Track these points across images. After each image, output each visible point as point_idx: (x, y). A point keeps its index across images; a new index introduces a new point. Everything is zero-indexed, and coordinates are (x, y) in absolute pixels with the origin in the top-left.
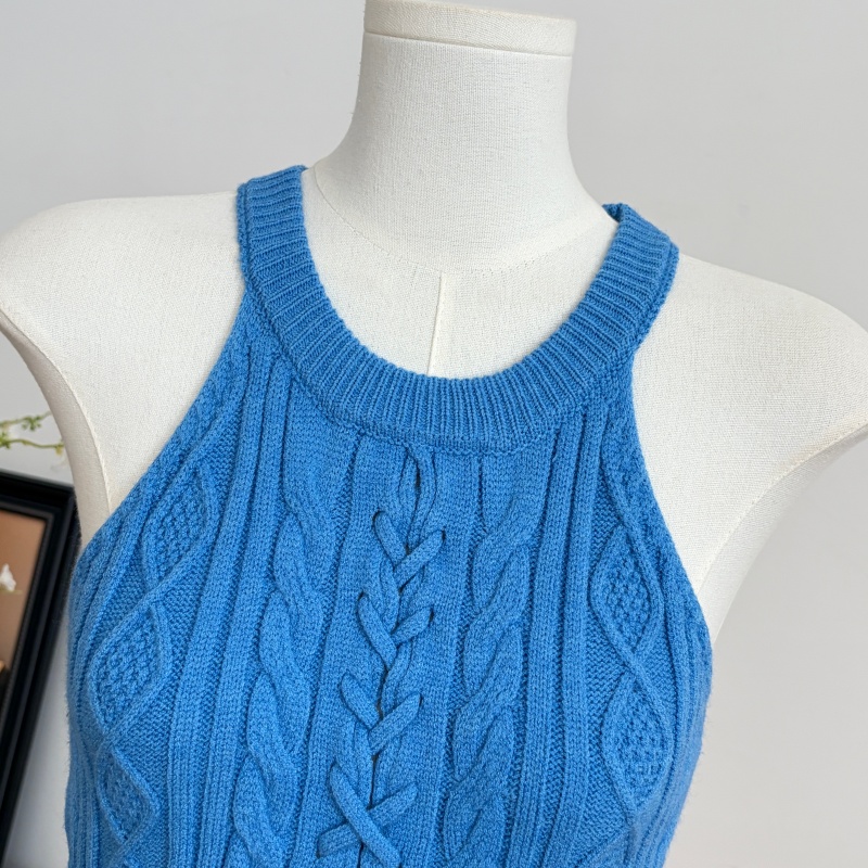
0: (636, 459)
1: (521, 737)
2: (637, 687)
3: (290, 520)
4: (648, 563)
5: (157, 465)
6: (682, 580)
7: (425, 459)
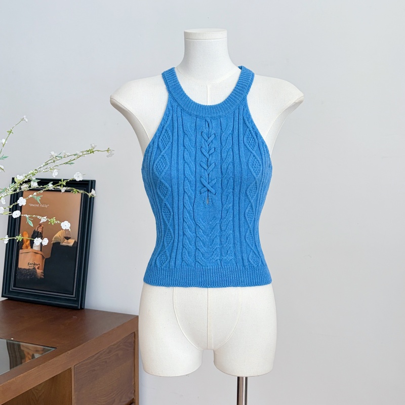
0: (250, 115)
1: (234, 166)
2: (254, 156)
3: (186, 136)
4: (254, 134)
5: (158, 130)
6: (261, 137)
7: (209, 121)
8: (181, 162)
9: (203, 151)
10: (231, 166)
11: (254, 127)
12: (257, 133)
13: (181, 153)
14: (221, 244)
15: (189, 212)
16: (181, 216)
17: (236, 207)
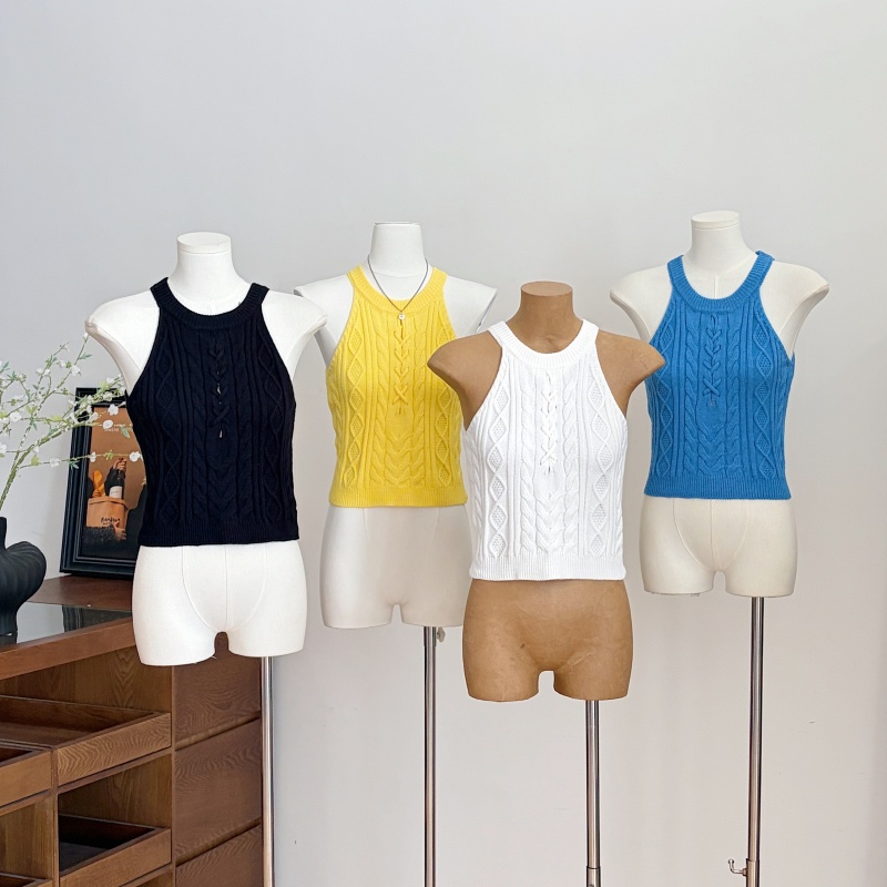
2: (763, 354)
7: (715, 316)
8: (682, 361)
9: (708, 349)
10: (736, 365)
11: (766, 321)
12: (769, 328)
13: (683, 351)
14: (726, 451)
15: (691, 416)
16: (682, 420)
17: (743, 410)
